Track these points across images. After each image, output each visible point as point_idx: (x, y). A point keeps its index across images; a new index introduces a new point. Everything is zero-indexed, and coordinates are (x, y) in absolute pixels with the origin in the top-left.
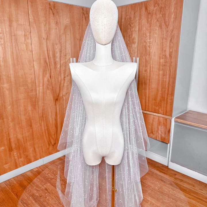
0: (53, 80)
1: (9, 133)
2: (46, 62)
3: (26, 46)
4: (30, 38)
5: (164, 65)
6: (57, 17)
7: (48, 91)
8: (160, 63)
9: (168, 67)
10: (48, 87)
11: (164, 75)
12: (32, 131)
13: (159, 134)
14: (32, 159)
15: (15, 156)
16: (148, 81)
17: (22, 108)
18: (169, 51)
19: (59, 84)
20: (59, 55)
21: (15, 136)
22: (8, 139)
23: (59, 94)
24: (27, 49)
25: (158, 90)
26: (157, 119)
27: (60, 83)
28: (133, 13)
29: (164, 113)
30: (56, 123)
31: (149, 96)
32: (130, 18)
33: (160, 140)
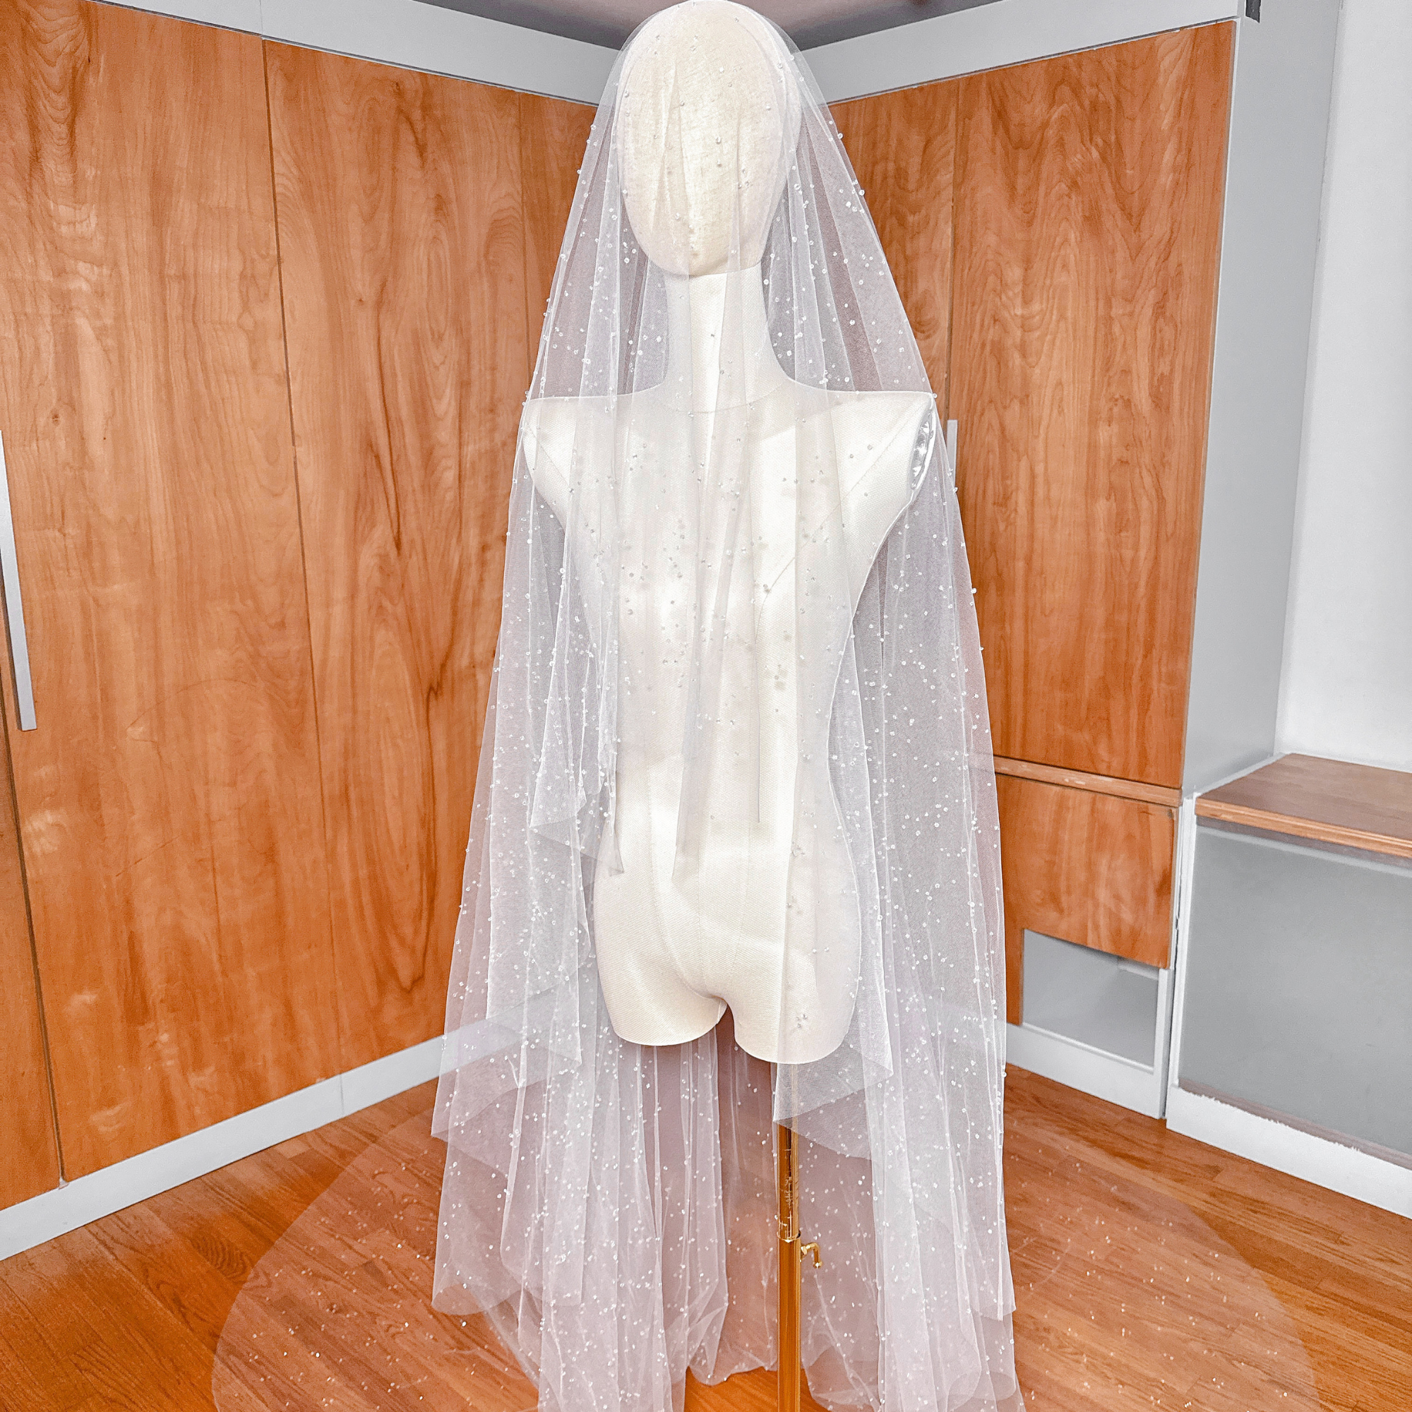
0: (415, 561)
1: (128, 902)
2: (369, 446)
3: (252, 341)
4: (274, 293)
5: (1123, 462)
6: (445, 168)
7: (382, 636)
8: (1092, 447)
9: (1145, 473)
10: (381, 607)
11: (1120, 524)
12: (278, 893)
13: (1101, 910)
14: (273, 1076)
15: (166, 1052)
16: (1020, 565)
17: (216, 741)
18: (1153, 372)
19: (451, 587)
20: (453, 403)
21: (168, 918)
22: (125, 937)
23: (448, 655)
24: (254, 365)
25: (1083, 622)
26: (1086, 809)
27: (459, 582)
28: (915, 141)
29: (1125, 768)
30: (429, 844)
31: (1026, 665)
32: (901, 174)
33: (1107, 947)
